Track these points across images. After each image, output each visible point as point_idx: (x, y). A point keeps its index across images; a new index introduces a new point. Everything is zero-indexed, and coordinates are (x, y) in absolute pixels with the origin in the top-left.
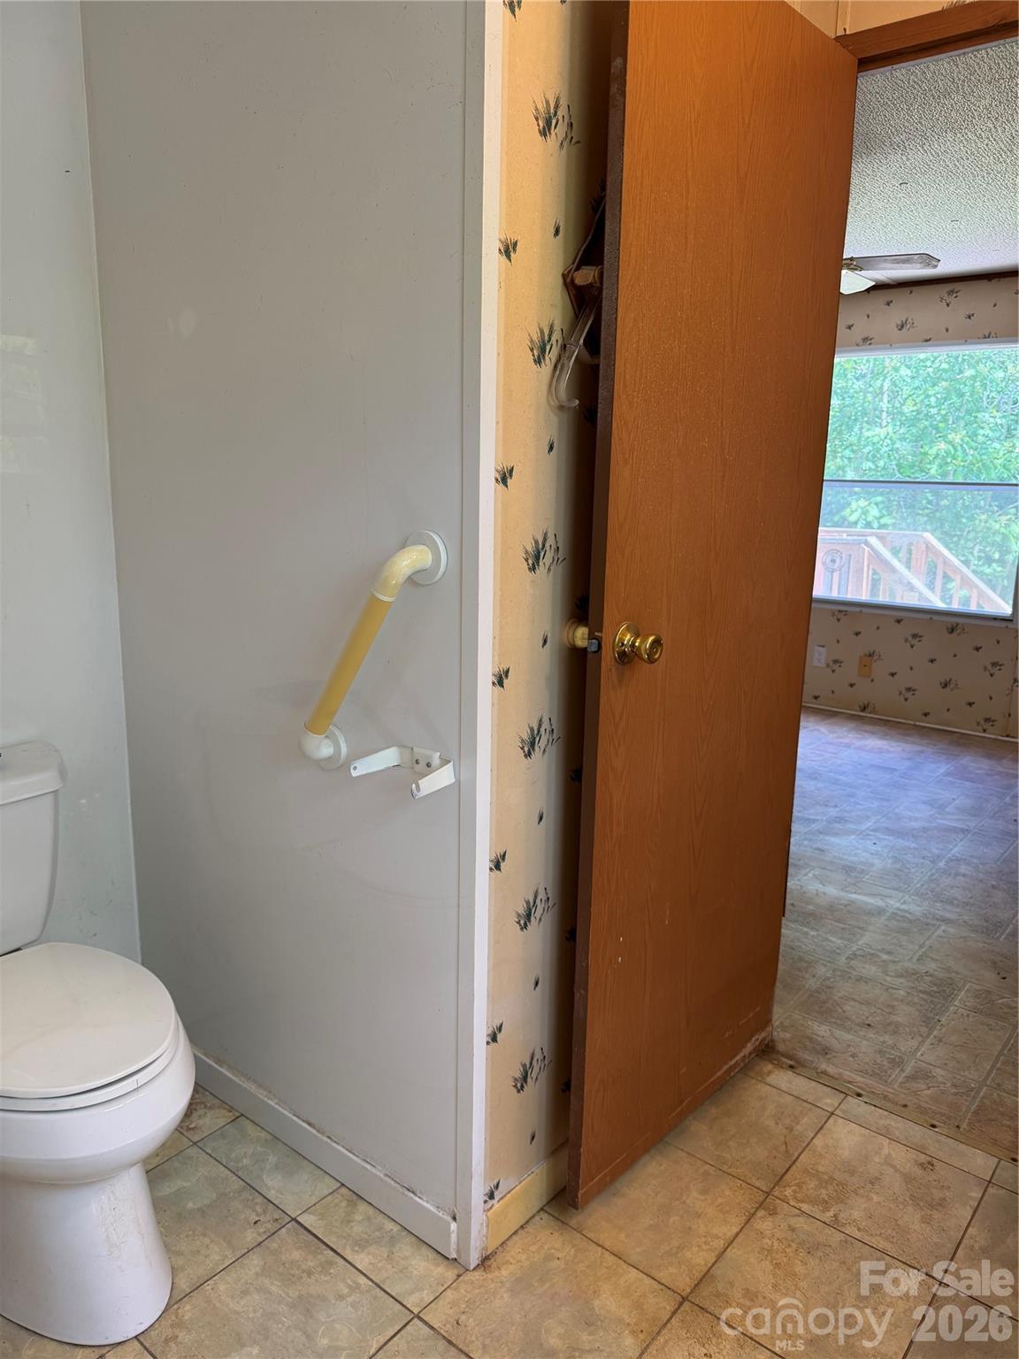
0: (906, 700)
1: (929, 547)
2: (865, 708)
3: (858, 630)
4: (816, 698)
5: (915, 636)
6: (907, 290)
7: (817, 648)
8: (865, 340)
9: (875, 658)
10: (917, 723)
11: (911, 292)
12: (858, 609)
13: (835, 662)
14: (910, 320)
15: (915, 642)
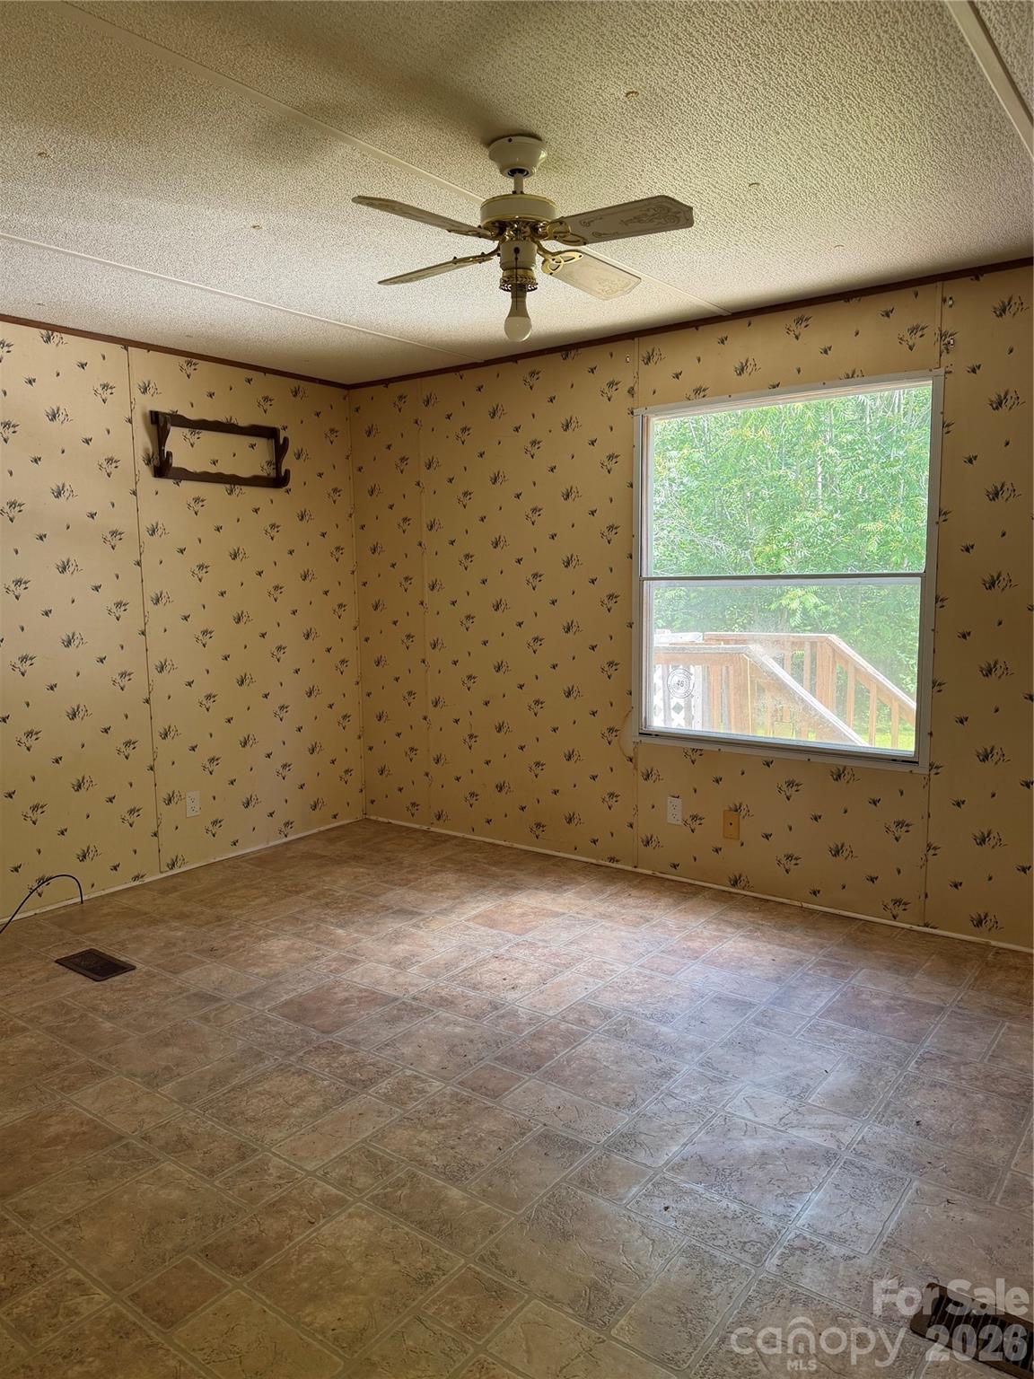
0: (787, 871)
1: (836, 652)
2: (736, 882)
3: (719, 776)
4: (675, 866)
5: (790, 784)
6: (745, 321)
7: (670, 799)
8: (698, 391)
9: (743, 813)
10: (805, 905)
11: (749, 325)
12: (715, 748)
13: (694, 818)
14: (751, 361)
15: (791, 791)
